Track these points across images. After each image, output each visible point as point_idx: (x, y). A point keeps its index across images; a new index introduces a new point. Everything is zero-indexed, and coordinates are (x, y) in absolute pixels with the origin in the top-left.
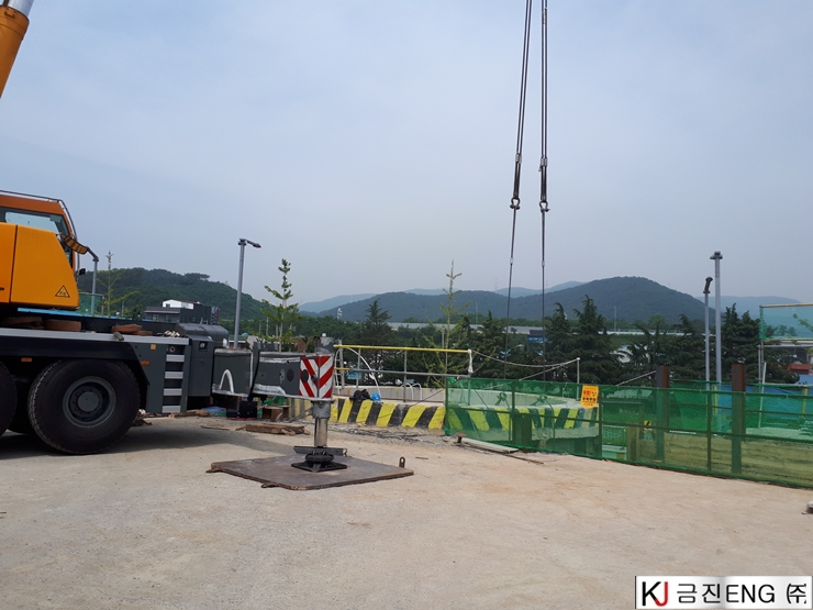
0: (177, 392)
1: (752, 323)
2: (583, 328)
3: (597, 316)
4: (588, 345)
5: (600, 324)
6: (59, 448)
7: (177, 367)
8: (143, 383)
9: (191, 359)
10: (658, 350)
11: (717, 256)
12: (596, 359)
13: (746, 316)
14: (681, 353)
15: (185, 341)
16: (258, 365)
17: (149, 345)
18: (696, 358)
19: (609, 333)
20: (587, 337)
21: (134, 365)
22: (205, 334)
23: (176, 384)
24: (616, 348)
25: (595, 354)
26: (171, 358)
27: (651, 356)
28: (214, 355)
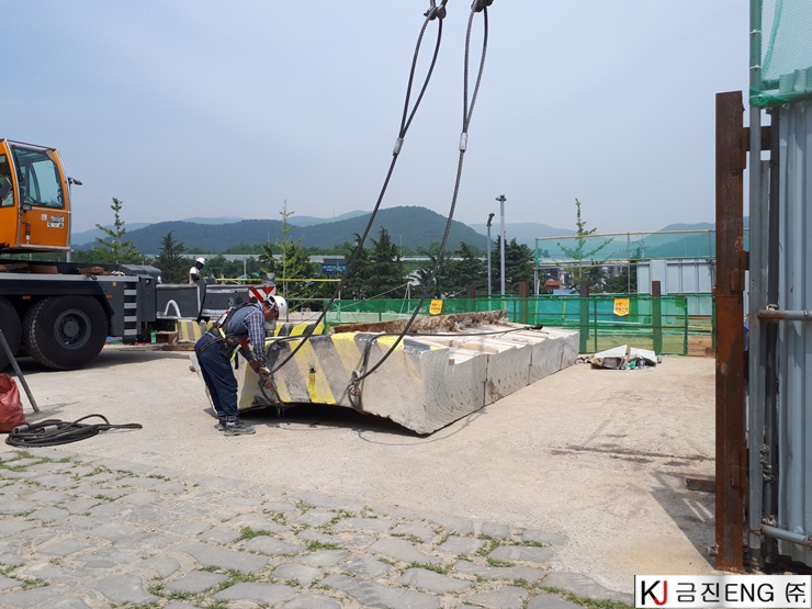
0: (133, 319)
1: (518, 248)
2: (379, 256)
3: (391, 246)
4: (384, 271)
5: (394, 251)
6: (56, 366)
7: (131, 299)
8: (109, 312)
9: (141, 292)
10: (443, 274)
11: (502, 199)
12: (392, 284)
13: (513, 242)
14: (462, 275)
15: (135, 279)
16: (204, 296)
17: (111, 283)
18: (474, 279)
19: (402, 259)
20: (383, 264)
21: (101, 299)
22: (145, 273)
23: (131, 312)
24: (408, 273)
25: (391, 278)
26: (128, 292)
27: (437, 279)
28: (156, 290)
